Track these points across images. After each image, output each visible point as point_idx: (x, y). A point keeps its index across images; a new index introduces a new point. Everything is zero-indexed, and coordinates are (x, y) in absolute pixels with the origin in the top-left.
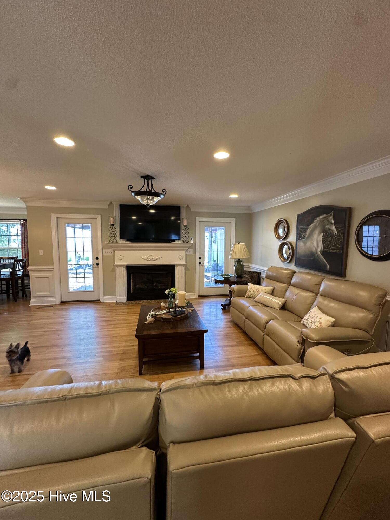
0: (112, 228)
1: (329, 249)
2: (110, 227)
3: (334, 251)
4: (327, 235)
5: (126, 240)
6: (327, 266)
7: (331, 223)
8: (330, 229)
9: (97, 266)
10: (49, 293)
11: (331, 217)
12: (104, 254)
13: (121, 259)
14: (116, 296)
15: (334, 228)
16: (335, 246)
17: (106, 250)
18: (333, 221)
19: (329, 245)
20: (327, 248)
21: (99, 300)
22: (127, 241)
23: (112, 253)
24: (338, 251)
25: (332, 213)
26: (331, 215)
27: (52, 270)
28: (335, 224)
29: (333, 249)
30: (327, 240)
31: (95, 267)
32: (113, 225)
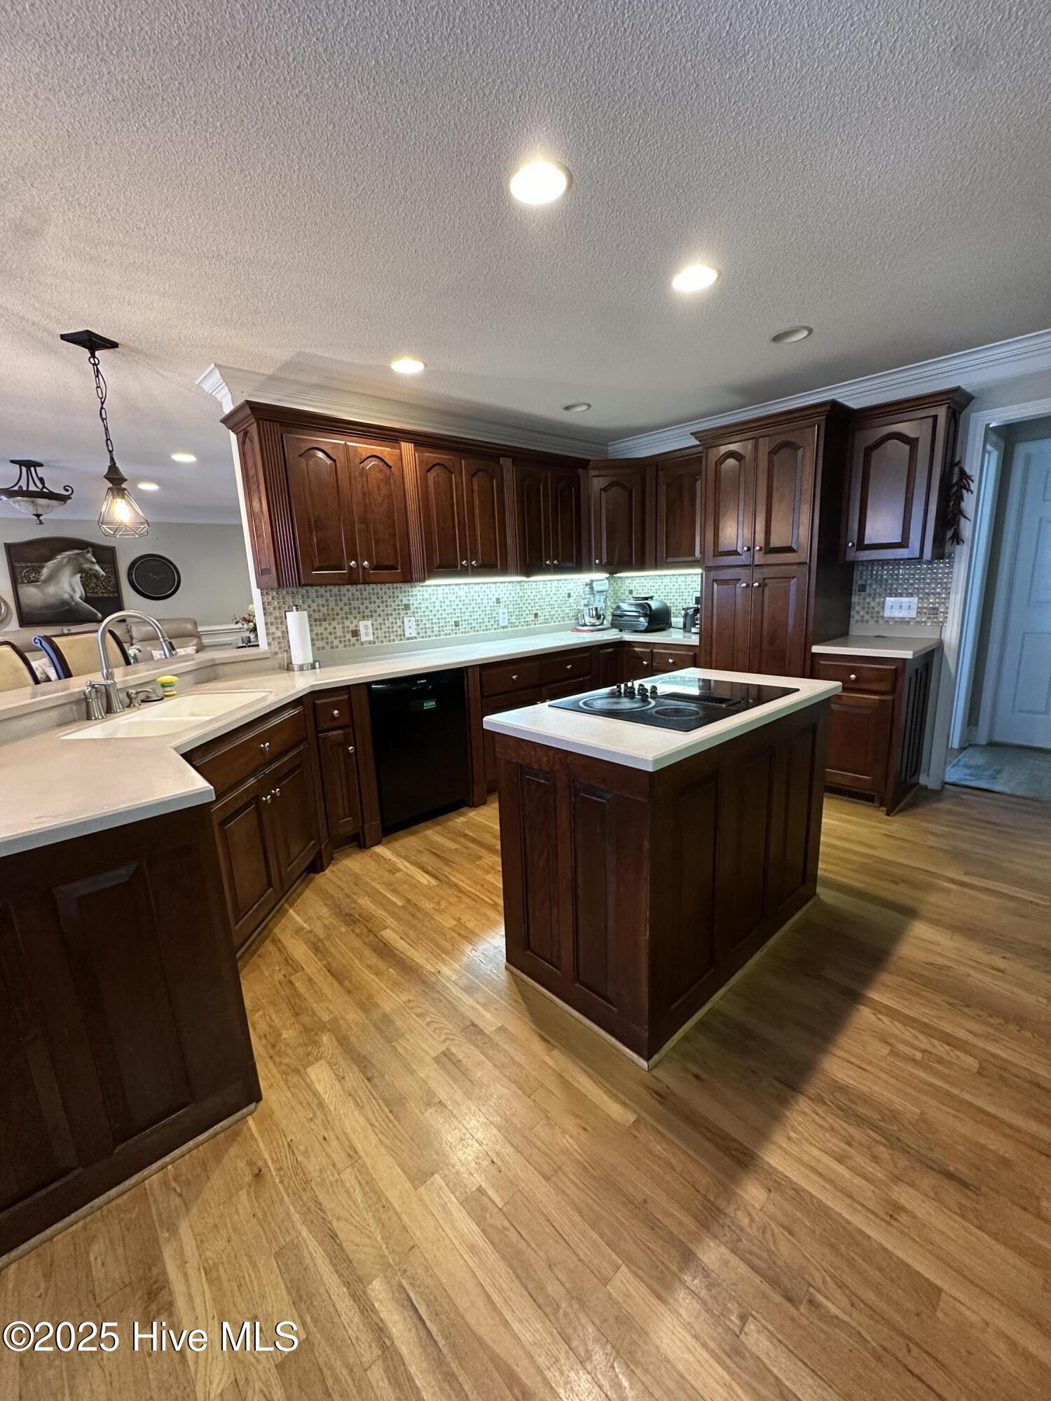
1: (97, 593)
3: (106, 595)
4: (88, 578)
6: (97, 614)
7: (92, 562)
8: (91, 570)
11: (89, 555)
15: (97, 568)
16: (105, 588)
18: (94, 560)
19: (93, 588)
20: (93, 592)
24: (111, 595)
25: (90, 549)
26: (88, 552)
28: (97, 563)
29: (103, 593)
30: (89, 583)
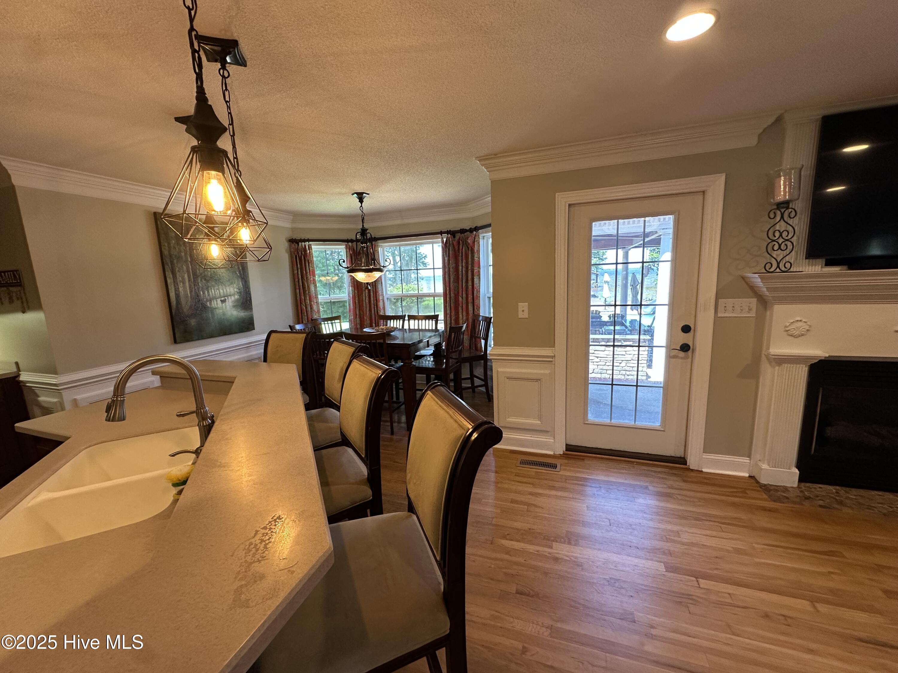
0: (778, 218)
2: (772, 216)
5: (823, 261)
9: (682, 354)
10: (539, 422)
12: (720, 315)
13: (797, 333)
14: (749, 456)
17: (730, 302)
21: (682, 461)
22: (829, 263)
23: (754, 310)
27: (549, 361)
31: (675, 357)
32: (784, 205)
